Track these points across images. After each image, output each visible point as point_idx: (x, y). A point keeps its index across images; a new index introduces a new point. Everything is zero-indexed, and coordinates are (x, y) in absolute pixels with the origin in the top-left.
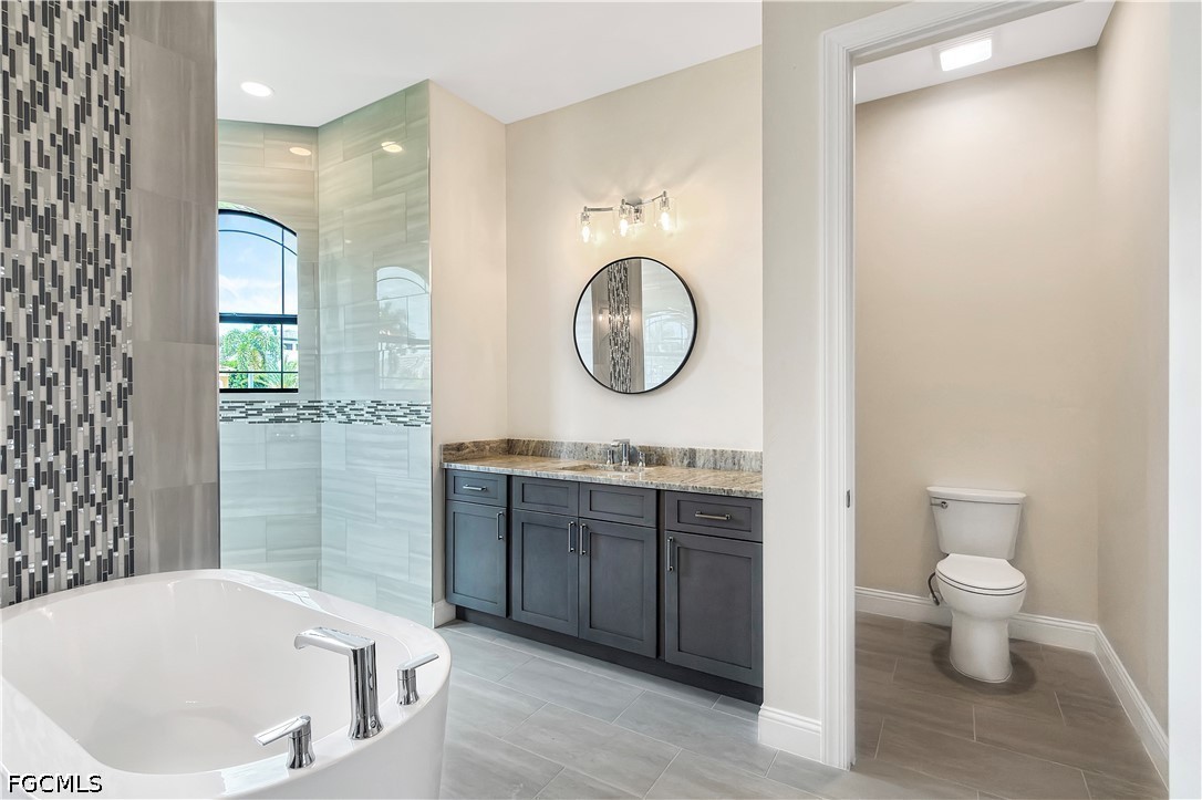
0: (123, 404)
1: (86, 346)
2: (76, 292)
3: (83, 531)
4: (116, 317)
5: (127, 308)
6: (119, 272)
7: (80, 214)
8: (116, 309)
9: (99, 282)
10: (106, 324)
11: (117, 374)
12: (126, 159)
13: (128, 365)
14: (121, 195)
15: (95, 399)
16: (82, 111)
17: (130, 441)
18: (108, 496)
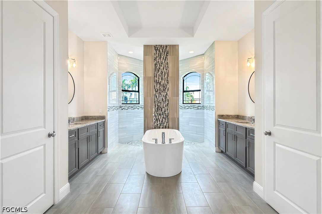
0: (168, 106)
1: (164, 98)
2: (163, 91)
3: (163, 122)
4: (167, 94)
5: (168, 93)
6: (167, 88)
7: (163, 81)
8: (167, 93)
9: (165, 90)
10: (166, 95)
11: (167, 102)
12: (168, 73)
13: (168, 100)
14: (167, 78)
15: (165, 105)
16: (163, 68)
17: (168, 111)
18: (166, 118)
